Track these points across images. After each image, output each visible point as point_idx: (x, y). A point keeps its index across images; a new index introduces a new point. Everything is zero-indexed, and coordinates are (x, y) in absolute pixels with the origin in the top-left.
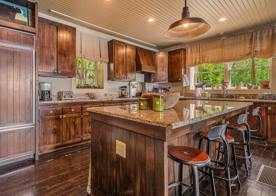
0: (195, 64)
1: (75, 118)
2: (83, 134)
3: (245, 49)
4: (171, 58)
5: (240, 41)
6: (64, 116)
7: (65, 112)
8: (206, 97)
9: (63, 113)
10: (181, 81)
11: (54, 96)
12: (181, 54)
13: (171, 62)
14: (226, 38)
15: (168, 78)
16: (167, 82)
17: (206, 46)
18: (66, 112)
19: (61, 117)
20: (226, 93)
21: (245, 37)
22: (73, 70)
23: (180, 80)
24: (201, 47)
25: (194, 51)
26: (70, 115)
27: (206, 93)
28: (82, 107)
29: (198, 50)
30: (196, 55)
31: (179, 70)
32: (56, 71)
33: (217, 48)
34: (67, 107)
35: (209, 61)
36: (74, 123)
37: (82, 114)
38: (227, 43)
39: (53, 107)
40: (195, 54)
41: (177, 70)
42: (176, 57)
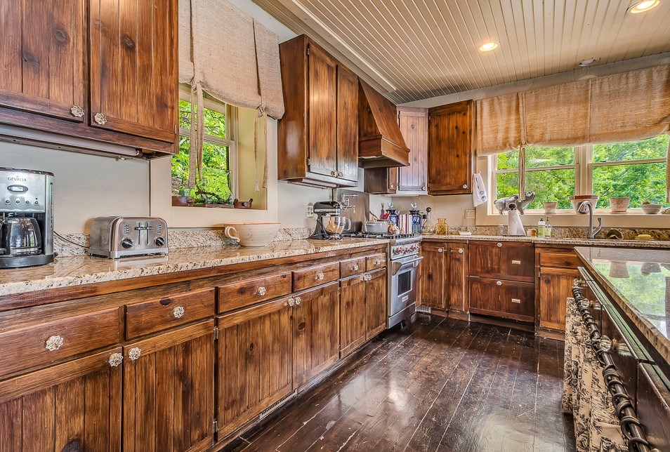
0: (505, 145)
1: (187, 348)
2: (221, 415)
3: (649, 107)
4: (437, 126)
5: (637, 87)
6: (134, 352)
7: (138, 329)
8: (541, 234)
9: (130, 335)
10: (469, 192)
11: (68, 240)
12: (470, 117)
13: (438, 137)
14: (593, 76)
15: (429, 182)
16: (426, 193)
17: (537, 98)
18: (142, 330)
19: (115, 358)
20: (596, 223)
21: (650, 76)
22: (167, 122)
23: (465, 187)
24: (520, 101)
25: (501, 110)
26: (162, 340)
27: (540, 223)
28: (217, 290)
29: (514, 108)
30: (508, 121)
31: (463, 161)
32: (78, 113)
33: (568, 102)
34: (145, 297)
35: (547, 137)
36: (182, 375)
37: (217, 323)
38: (596, 90)
39: (64, 310)
40: (505, 118)
41: (457, 159)
42: (455, 125)
